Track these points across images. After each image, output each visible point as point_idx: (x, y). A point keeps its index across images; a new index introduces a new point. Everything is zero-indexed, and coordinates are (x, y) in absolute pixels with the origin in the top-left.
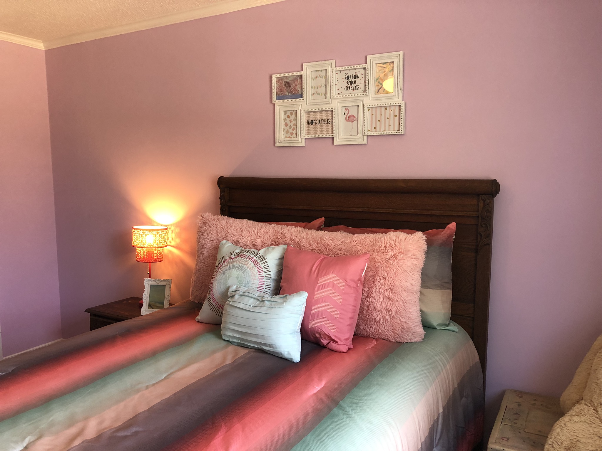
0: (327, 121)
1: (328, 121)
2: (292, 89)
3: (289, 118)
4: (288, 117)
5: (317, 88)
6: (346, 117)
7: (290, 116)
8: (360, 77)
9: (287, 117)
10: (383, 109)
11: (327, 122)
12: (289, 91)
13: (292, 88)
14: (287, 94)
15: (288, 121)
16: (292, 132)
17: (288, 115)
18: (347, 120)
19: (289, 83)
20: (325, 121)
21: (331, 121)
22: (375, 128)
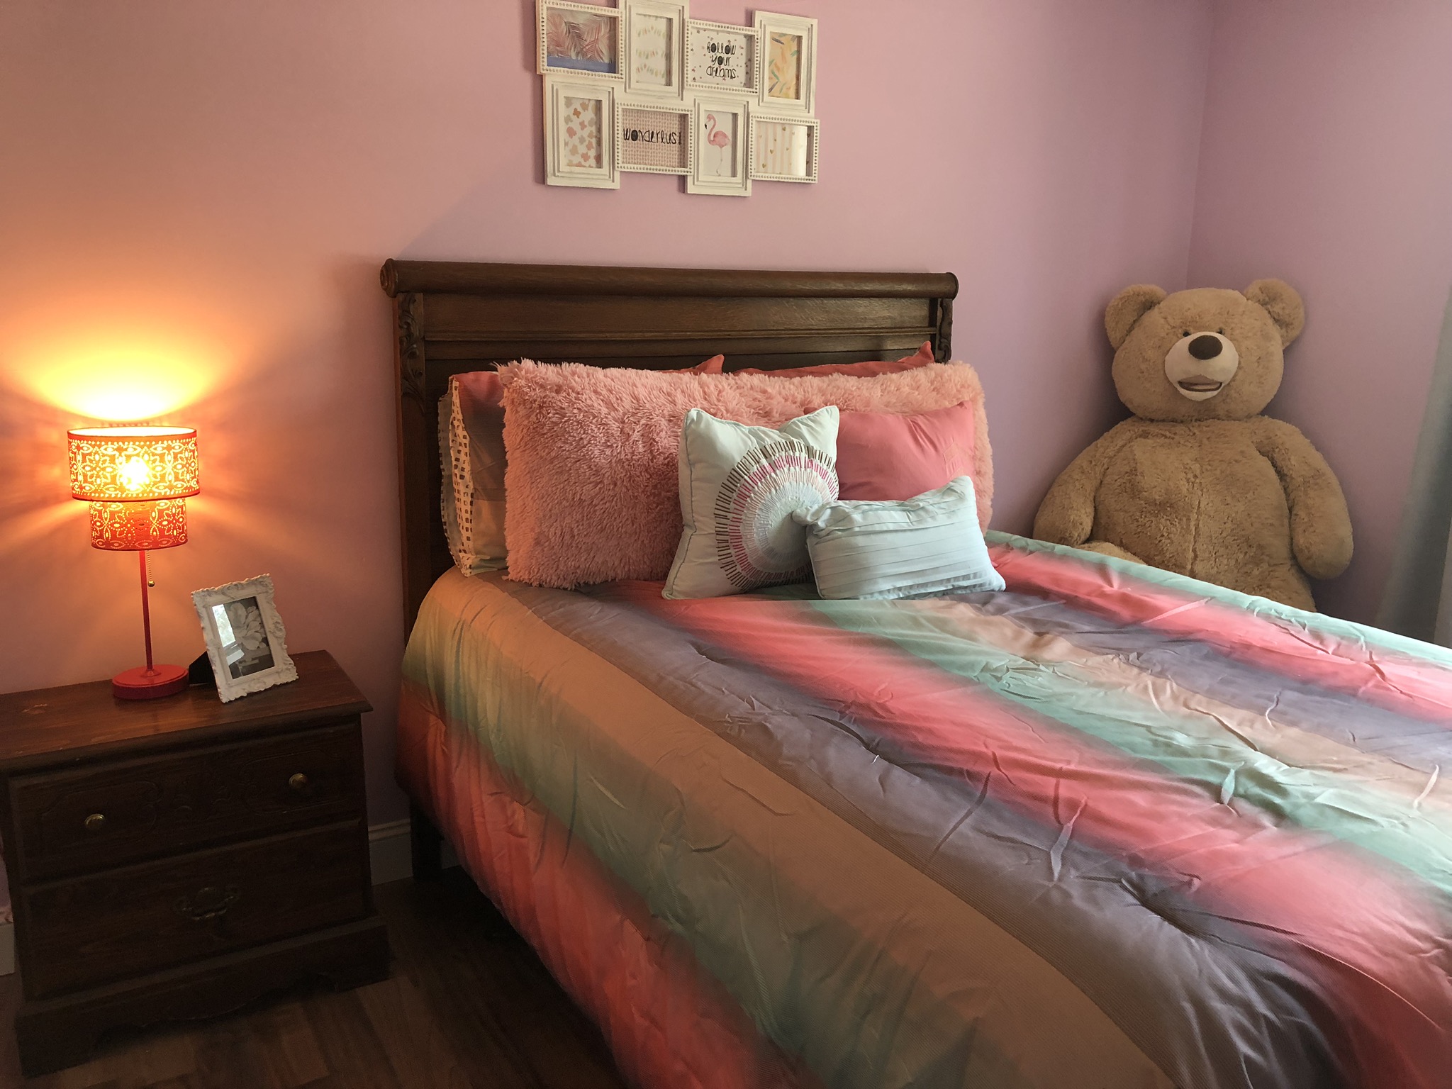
0: (668, 138)
1: (672, 138)
2: (587, 46)
3: (578, 117)
4: (577, 113)
5: (647, 57)
6: (710, 135)
7: (580, 113)
8: (738, 51)
9: (574, 114)
10: (779, 128)
11: (670, 139)
12: (579, 50)
13: (586, 43)
14: (574, 57)
15: (575, 125)
16: (587, 153)
17: (576, 109)
18: (710, 142)
19: (578, 30)
20: (665, 136)
21: (677, 138)
22: (764, 166)
